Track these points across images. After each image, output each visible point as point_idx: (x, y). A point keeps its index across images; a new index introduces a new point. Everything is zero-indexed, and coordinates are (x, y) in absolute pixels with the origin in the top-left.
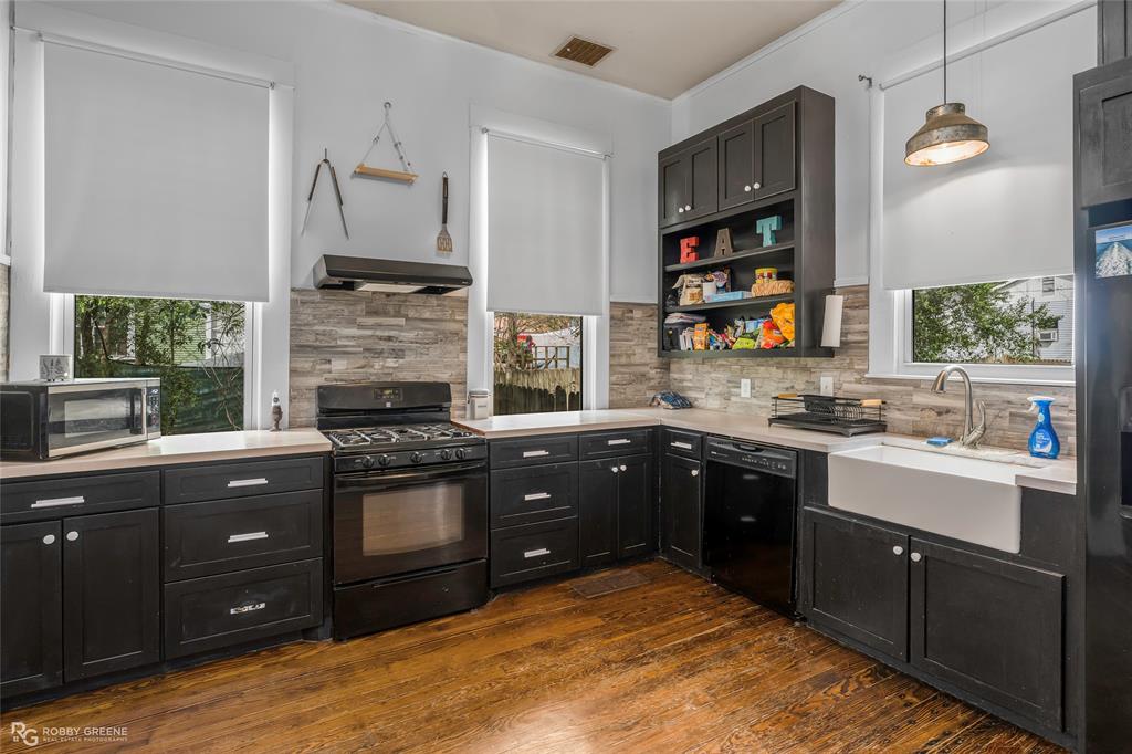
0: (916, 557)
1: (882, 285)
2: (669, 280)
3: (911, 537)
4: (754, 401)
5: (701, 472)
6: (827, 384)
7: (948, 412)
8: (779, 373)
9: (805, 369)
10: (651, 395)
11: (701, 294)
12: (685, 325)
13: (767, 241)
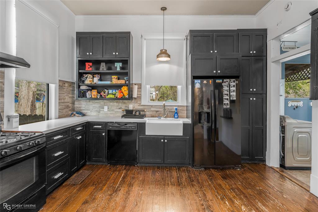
0: (166, 141)
1: (145, 84)
2: (81, 75)
3: (164, 137)
4: (109, 112)
5: (106, 134)
6: (131, 107)
7: (158, 111)
8: (117, 104)
9: (125, 103)
10: (70, 113)
11: (93, 81)
12: (88, 90)
13: (118, 69)
